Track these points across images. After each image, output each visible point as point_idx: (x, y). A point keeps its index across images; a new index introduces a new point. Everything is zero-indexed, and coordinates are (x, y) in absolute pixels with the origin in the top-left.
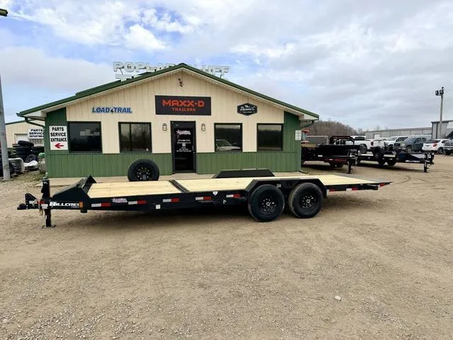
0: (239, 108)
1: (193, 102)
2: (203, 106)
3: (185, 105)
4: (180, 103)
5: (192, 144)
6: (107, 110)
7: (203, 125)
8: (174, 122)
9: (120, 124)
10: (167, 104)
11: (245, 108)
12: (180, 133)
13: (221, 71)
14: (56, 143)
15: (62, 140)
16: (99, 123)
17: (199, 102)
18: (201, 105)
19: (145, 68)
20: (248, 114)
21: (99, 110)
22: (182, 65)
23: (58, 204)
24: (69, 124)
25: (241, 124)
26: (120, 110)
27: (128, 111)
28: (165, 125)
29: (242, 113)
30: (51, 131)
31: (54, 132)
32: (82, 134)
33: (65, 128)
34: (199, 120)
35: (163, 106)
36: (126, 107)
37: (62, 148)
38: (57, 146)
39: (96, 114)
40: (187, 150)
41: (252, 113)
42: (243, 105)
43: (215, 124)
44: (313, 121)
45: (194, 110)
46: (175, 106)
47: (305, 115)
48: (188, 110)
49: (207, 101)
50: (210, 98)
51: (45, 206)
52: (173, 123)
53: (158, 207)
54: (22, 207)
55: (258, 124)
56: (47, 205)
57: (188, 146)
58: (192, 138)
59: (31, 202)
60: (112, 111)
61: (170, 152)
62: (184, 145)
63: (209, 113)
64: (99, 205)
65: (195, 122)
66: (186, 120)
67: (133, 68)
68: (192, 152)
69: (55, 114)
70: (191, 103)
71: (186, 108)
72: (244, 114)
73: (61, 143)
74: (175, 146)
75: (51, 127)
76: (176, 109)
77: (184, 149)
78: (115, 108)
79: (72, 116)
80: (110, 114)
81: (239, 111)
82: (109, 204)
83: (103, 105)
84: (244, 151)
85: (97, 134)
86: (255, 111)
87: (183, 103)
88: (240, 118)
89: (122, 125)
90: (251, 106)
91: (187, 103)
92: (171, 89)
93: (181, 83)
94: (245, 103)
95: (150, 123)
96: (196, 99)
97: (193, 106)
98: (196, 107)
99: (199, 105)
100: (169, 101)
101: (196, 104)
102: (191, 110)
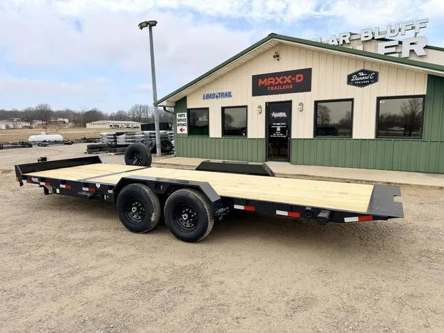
0: (350, 77)
1: (290, 77)
2: (302, 81)
3: (281, 83)
4: (276, 81)
5: (287, 127)
6: (213, 96)
7: (301, 104)
8: (269, 103)
9: (223, 108)
10: (263, 83)
11: (359, 76)
12: (275, 115)
14: (180, 127)
15: (184, 125)
16: (208, 108)
17: (297, 76)
18: (299, 79)
20: (362, 85)
21: (208, 97)
22: (272, 36)
24: (189, 111)
25: (352, 100)
26: (223, 95)
27: (229, 95)
28: (260, 107)
29: (354, 84)
30: (178, 118)
31: (180, 118)
32: (200, 119)
33: (186, 114)
35: (260, 86)
36: (228, 91)
37: (184, 132)
38: (181, 130)
39: (206, 100)
40: (281, 135)
41: (370, 83)
42: (356, 73)
43: (316, 102)
45: (291, 86)
46: (271, 85)
48: (284, 87)
49: (307, 73)
50: (310, 70)
52: (268, 105)
55: (379, 98)
57: (283, 131)
58: (288, 120)
60: (217, 97)
61: (264, 137)
62: (278, 129)
63: (309, 90)
65: (290, 102)
66: (282, 99)
68: (287, 137)
70: (287, 80)
71: (282, 85)
72: (356, 85)
73: (183, 128)
75: (177, 114)
76: (272, 88)
77: (278, 135)
78: (219, 94)
79: (191, 104)
80: (215, 99)
81: (349, 82)
83: (210, 91)
84: (355, 137)
86: (375, 79)
91: (283, 80)
92: (268, 66)
93: (277, 56)
94: (359, 69)
95: (246, 106)
96: (294, 73)
97: (290, 82)
98: (294, 82)
99: (298, 81)
100: (265, 80)
101: (293, 79)
102: (288, 87)
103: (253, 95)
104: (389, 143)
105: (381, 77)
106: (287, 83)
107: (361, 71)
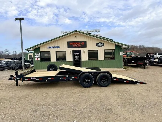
0: (97, 44)
2: (84, 44)
4: (75, 44)
5: (80, 58)
7: (84, 51)
8: (74, 50)
9: (56, 52)
11: (99, 44)
12: (76, 54)
13: (97, 31)
14: (37, 58)
15: (38, 57)
16: (50, 52)
17: (82, 43)
18: (83, 44)
20: (100, 46)
21: (50, 47)
22: (76, 31)
23: (19, 79)
24: (41, 52)
25: (98, 50)
26: (56, 47)
27: (59, 47)
28: (70, 51)
29: (98, 46)
31: (36, 55)
32: (45, 55)
33: (40, 53)
35: (70, 45)
36: (58, 46)
37: (38, 60)
38: (37, 59)
39: (49, 49)
40: (78, 60)
41: (102, 46)
42: (99, 43)
43: (88, 50)
44: (127, 48)
45: (81, 46)
47: (123, 46)
48: (78, 46)
49: (85, 42)
50: (86, 41)
51: (15, 79)
53: (46, 81)
54: (10, 79)
55: (104, 50)
58: (80, 56)
59: (12, 78)
60: (54, 48)
61: (72, 61)
62: (77, 58)
63: (86, 47)
64: (27, 79)
65: (81, 50)
66: (78, 49)
68: (80, 60)
69: (36, 49)
72: (99, 46)
73: (38, 58)
74: (74, 58)
75: (35, 53)
76: (74, 46)
79: (41, 50)
80: (53, 48)
81: (97, 45)
82: (30, 79)
83: (51, 46)
84: (99, 60)
85: (49, 55)
86: (103, 45)
87: (77, 44)
88: (97, 48)
90: (101, 43)
91: (78, 44)
92: (73, 39)
93: (76, 37)
94: (99, 42)
95: (66, 51)
97: (80, 44)
98: (81, 45)
99: (82, 44)
100: (72, 43)
102: (79, 46)
103: (68, 48)
104: (107, 61)
105: (104, 45)
106: (79, 45)
107: (100, 43)
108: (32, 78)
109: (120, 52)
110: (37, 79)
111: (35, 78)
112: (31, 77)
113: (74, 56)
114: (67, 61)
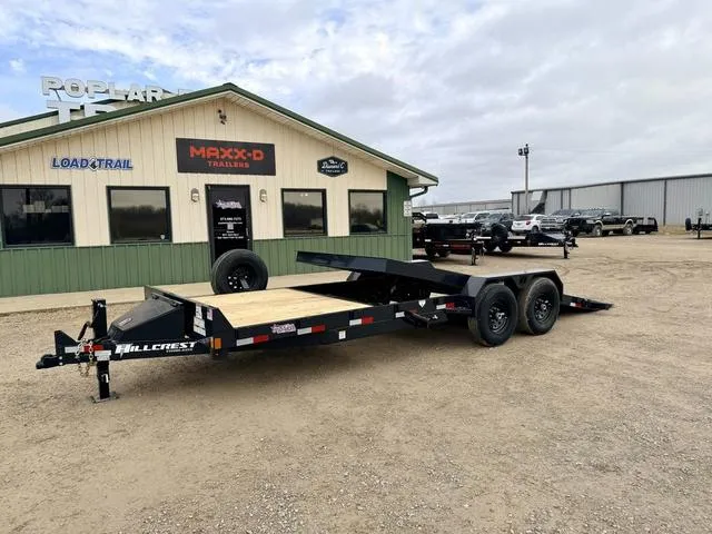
0: (320, 163)
1: (244, 151)
2: (262, 160)
3: (231, 157)
4: (221, 153)
6: (84, 164)
7: (263, 192)
8: (212, 186)
9: (109, 189)
10: (198, 153)
11: (330, 164)
12: (223, 205)
16: (68, 188)
17: (255, 152)
18: (258, 156)
19: (107, 92)
20: (333, 174)
21: (67, 163)
22: (230, 87)
24: (2, 189)
25: (323, 192)
26: (109, 164)
27: (126, 165)
28: (195, 191)
29: (324, 172)
34: (256, 182)
36: (122, 158)
40: (236, 236)
41: (341, 173)
42: (327, 160)
43: (283, 190)
44: (426, 187)
45: (247, 165)
46: (213, 158)
47: (421, 177)
48: (236, 165)
49: (269, 150)
50: (272, 146)
51: (103, 355)
52: (210, 189)
53: (342, 336)
54: (47, 362)
55: (350, 191)
56: (109, 353)
57: (237, 229)
58: (244, 215)
59: (69, 350)
60: (93, 166)
62: (231, 226)
63: (273, 173)
64: (251, 341)
65: (248, 187)
66: (234, 182)
67: (82, 89)
68: (246, 238)
70: (240, 154)
71: (233, 161)
72: (329, 174)
76: (215, 164)
77: (230, 233)
78: (100, 160)
80: (88, 171)
81: (320, 169)
82: (266, 338)
83: (76, 152)
85: (64, 209)
86: (344, 170)
87: (227, 153)
88: (322, 181)
89: (112, 192)
90: (338, 161)
91: (233, 154)
92: (205, 129)
93: (223, 118)
94: (329, 156)
95: (167, 189)
96: (249, 147)
97: (244, 158)
98: (250, 160)
99: (255, 158)
100: (202, 149)
101: (249, 155)
102: (241, 165)
103: (179, 171)
105: (349, 168)
106: (240, 160)
107: (332, 158)
108: (276, 330)
109: (405, 203)
110: (301, 332)
111: (291, 328)
112: (272, 324)
113: (215, 215)
114: (176, 240)
